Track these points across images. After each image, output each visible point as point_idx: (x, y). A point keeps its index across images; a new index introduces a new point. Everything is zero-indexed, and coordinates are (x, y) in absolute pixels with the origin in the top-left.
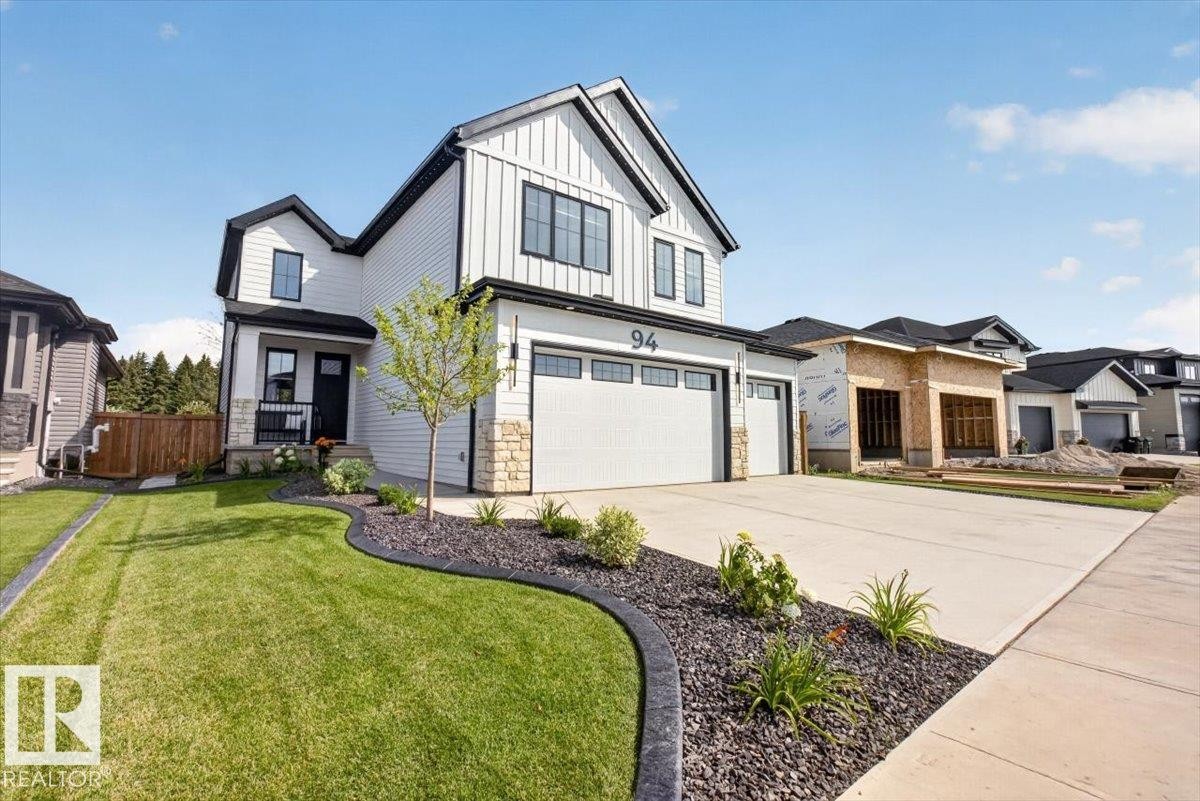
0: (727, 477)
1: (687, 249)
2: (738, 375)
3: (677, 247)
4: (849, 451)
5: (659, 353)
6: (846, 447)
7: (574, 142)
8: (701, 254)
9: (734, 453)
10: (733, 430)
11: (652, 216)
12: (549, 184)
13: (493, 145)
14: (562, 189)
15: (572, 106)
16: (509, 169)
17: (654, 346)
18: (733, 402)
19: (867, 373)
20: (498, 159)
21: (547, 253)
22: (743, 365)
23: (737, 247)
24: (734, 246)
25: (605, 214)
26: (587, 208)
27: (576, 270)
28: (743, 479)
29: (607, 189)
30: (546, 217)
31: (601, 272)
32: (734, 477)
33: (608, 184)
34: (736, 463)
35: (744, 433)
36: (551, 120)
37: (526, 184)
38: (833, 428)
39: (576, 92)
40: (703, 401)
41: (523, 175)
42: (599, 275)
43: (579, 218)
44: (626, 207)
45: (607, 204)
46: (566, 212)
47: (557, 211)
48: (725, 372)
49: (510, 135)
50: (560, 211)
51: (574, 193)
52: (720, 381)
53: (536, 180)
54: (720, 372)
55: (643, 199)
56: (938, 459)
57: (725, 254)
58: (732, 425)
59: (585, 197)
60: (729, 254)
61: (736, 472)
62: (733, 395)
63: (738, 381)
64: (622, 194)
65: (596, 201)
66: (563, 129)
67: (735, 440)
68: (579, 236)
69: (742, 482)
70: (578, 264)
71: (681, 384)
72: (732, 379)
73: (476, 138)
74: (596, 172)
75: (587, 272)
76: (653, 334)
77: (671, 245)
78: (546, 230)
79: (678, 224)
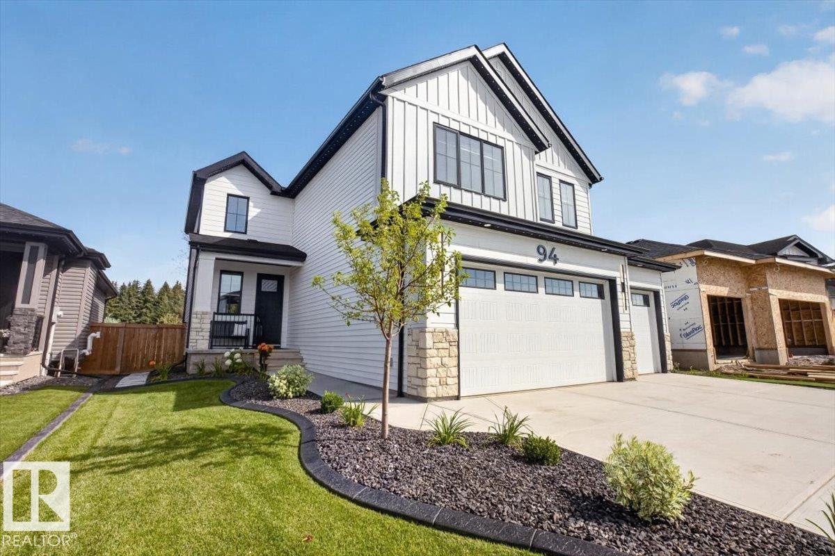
0: (620, 377)
1: (561, 181)
2: (623, 284)
3: (553, 179)
4: (705, 351)
5: (560, 266)
6: (704, 348)
7: (472, 92)
8: (572, 185)
9: (625, 356)
10: (623, 335)
11: (536, 153)
12: (454, 126)
13: (408, 93)
14: (465, 130)
15: (469, 64)
16: (422, 113)
17: (555, 260)
18: (621, 310)
19: (714, 282)
20: (413, 105)
21: (454, 182)
22: (627, 276)
23: (601, 179)
24: (598, 178)
25: (499, 151)
26: (485, 146)
27: (479, 197)
28: (633, 379)
29: (500, 130)
30: (453, 154)
31: (499, 199)
32: (626, 377)
33: (500, 126)
34: (627, 365)
35: (632, 337)
36: (454, 74)
37: (437, 126)
38: (688, 330)
39: (472, 52)
40: (595, 309)
41: (434, 118)
42: (497, 201)
43: (479, 154)
44: (515, 145)
45: (500, 142)
46: (468, 148)
47: (461, 148)
48: (612, 282)
49: (422, 86)
50: (464, 148)
51: (474, 133)
52: (608, 290)
53: (444, 122)
54: (608, 282)
55: (528, 139)
56: (783, 358)
57: (590, 185)
58: (621, 330)
59: (483, 136)
60: (594, 185)
61: (627, 373)
62: (621, 302)
63: (623, 290)
64: (512, 134)
65: (492, 139)
66: (463, 81)
67: (625, 344)
68: (479, 168)
69: (633, 382)
70: (481, 192)
71: (577, 293)
72: (619, 288)
73: (395, 88)
74: (490, 115)
75: (488, 199)
76: (553, 249)
77: (549, 178)
78: (453, 163)
79: (553, 160)
